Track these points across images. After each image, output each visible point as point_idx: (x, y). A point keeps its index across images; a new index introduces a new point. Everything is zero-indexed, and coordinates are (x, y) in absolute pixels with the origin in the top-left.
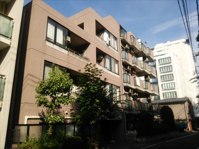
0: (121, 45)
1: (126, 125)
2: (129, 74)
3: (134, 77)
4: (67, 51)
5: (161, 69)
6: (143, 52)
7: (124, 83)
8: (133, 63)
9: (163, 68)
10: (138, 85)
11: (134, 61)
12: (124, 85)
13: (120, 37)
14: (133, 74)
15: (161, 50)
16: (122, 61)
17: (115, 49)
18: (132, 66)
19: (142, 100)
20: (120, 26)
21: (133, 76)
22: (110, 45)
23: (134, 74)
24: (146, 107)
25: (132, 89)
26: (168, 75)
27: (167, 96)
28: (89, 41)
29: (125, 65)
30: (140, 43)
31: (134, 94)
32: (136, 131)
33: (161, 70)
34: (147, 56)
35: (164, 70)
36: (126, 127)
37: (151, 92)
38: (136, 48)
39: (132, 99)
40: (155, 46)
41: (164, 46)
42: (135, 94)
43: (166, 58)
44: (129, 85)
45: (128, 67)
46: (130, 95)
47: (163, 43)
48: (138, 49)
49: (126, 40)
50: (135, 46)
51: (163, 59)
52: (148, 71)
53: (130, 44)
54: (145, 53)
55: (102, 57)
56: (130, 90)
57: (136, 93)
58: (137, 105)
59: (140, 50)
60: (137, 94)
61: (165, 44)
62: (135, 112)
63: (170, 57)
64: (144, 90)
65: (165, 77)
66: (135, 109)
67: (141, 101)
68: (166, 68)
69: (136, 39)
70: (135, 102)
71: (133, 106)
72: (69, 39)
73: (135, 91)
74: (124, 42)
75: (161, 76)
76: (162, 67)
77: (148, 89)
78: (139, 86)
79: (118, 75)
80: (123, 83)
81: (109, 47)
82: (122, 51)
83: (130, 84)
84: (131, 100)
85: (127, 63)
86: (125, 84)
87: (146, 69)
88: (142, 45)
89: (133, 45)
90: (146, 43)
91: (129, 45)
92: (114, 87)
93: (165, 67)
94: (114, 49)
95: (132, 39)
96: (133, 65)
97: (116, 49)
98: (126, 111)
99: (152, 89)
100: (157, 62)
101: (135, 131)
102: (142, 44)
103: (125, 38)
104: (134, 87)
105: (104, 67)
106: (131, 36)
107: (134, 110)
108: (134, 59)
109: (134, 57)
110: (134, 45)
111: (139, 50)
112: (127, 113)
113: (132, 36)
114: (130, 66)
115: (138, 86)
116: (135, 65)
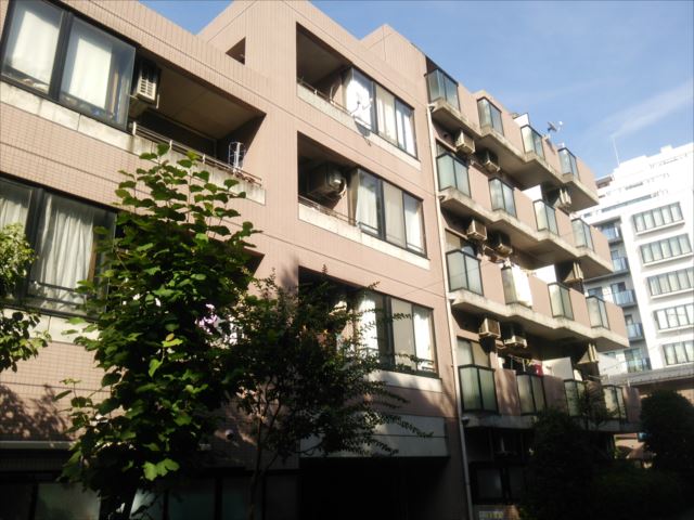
0: (433, 134)
1: (467, 480)
2: (479, 256)
3: (505, 268)
4: (127, 136)
5: (646, 251)
6: (541, 166)
7: (451, 291)
8: (495, 210)
9: (655, 249)
10: (520, 299)
11: (500, 201)
12: (452, 301)
13: (430, 102)
14: (499, 258)
15: (638, 181)
16: (442, 198)
17: (405, 151)
18: (491, 223)
19: (550, 368)
20: (428, 60)
21: (501, 266)
22: (377, 132)
23: (504, 255)
24: (569, 394)
25: (493, 317)
26: (676, 273)
27: (681, 357)
28: (260, 106)
29: (457, 216)
30: (527, 132)
31: (508, 342)
32: (518, 509)
33: (648, 258)
34: (564, 181)
35: (657, 256)
36: (468, 487)
37: (591, 334)
38: (505, 148)
39: (498, 362)
40: (616, 170)
41: (652, 166)
42: (513, 340)
43: (660, 209)
44: (478, 302)
45: (473, 223)
46: (487, 344)
47: (644, 157)
48: (518, 152)
49: (458, 115)
50: (503, 140)
51: (651, 212)
52: (570, 244)
53: (480, 132)
54: (550, 169)
55: (338, 181)
56: (486, 321)
57: (519, 334)
58: (523, 390)
59: (527, 159)
60: (525, 343)
61: (655, 158)
62: (513, 422)
63: (678, 204)
64: (554, 324)
65: (663, 281)
66: (511, 404)
67: (546, 372)
68: (664, 247)
69: (505, 114)
70: (510, 378)
71: (504, 392)
72: (149, 90)
73: (512, 326)
74: (447, 126)
75: (649, 280)
76: (650, 245)
77: (573, 320)
78: (530, 304)
79: (425, 256)
80: (447, 294)
81: (372, 137)
82: (438, 158)
83: (482, 295)
84: (493, 366)
85: (466, 207)
86: (458, 298)
87: (558, 235)
88: (538, 140)
89: (490, 136)
90: (551, 128)
91: (470, 134)
92: (396, 308)
93: (659, 243)
94: (399, 147)
95: (487, 112)
96: (494, 217)
97: (411, 150)
98: (466, 418)
99: (595, 321)
100: (626, 227)
101: (514, 510)
102: (535, 134)
103: (451, 105)
104: (506, 311)
105: (352, 221)
106: (478, 100)
107: (510, 410)
108: (499, 192)
109: (497, 182)
110: (496, 134)
111: (521, 160)
112: (470, 425)
113: (484, 102)
114: (481, 220)
115: (522, 304)
116: (506, 217)
